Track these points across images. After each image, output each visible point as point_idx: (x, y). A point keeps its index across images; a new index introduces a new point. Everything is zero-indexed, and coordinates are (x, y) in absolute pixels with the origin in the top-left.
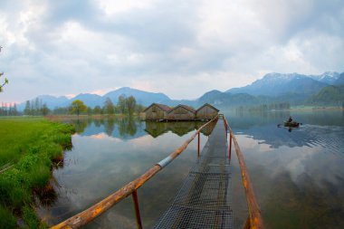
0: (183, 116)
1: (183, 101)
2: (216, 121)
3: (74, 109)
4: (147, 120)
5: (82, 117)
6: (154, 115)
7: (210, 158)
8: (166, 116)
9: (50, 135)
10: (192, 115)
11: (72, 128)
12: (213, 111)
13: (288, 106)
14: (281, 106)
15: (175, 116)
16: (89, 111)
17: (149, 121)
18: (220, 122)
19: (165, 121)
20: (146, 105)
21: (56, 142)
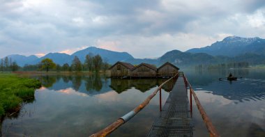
0: (146, 74)
1: (145, 59)
2: (176, 78)
3: (44, 67)
4: (112, 77)
5: (50, 73)
6: (119, 72)
7: (172, 113)
8: (130, 73)
9: (13, 88)
10: (154, 73)
11: (37, 83)
12: (174, 69)
13: (247, 65)
14: (240, 65)
15: (138, 73)
16: (58, 68)
17: (114, 78)
18: (180, 79)
19: (128, 78)
20: (111, 63)
21: (17, 94)
